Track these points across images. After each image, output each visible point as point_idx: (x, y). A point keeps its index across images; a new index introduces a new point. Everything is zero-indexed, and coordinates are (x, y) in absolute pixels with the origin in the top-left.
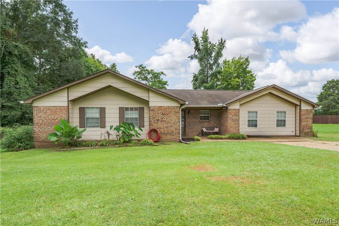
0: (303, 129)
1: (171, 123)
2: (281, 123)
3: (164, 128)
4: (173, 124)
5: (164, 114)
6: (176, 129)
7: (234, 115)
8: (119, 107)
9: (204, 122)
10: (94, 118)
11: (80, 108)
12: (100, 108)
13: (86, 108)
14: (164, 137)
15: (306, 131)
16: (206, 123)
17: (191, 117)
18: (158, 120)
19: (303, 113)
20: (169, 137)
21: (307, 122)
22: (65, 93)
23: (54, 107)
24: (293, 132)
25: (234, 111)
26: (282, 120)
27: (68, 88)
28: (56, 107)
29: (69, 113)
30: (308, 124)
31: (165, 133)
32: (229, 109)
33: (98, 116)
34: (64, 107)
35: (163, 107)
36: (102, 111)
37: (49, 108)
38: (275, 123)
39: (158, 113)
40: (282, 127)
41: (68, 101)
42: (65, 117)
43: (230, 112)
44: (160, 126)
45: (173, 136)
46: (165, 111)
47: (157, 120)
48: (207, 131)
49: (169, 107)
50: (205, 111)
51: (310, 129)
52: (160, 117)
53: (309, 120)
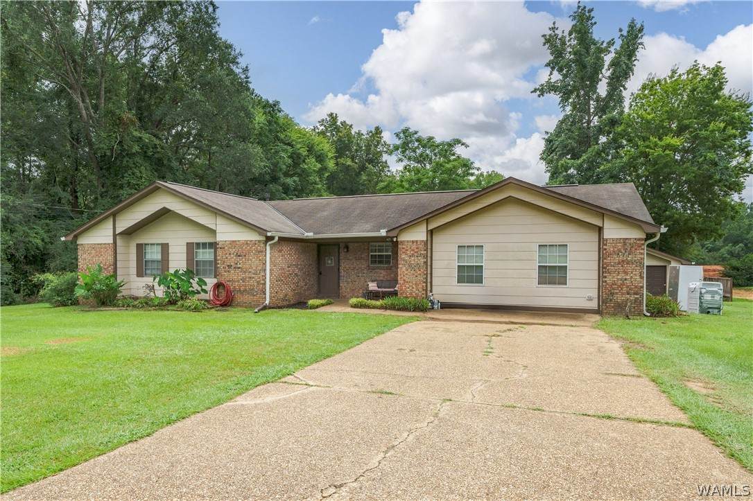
0: (612, 294)
1: (250, 272)
2: (552, 275)
3: (238, 281)
4: (254, 274)
5: (239, 256)
6: (258, 283)
7: (413, 255)
8: (187, 243)
9: (378, 268)
10: (154, 261)
11: (137, 244)
12: (162, 244)
13: (146, 244)
14: (239, 298)
15: (619, 298)
16: (382, 271)
17: (350, 258)
18: (230, 266)
19: (609, 248)
20: (247, 298)
21: (626, 273)
22: (109, 224)
23: (98, 244)
24: (590, 299)
25: (414, 246)
26: (556, 266)
27: (114, 215)
28: (101, 244)
29: (115, 253)
30: (626, 279)
31: (240, 290)
32: (401, 242)
33: (158, 257)
34: (109, 244)
35: (238, 243)
36: (165, 248)
37: (93, 246)
38: (535, 274)
39: (230, 254)
40: (557, 286)
41: (115, 236)
42: (110, 259)
43: (403, 248)
44: (233, 278)
45: (255, 295)
46: (241, 250)
47: (228, 266)
48: (380, 289)
49: (247, 243)
50: (380, 244)
51: (635, 294)
52: (232, 260)
53: (629, 268)
